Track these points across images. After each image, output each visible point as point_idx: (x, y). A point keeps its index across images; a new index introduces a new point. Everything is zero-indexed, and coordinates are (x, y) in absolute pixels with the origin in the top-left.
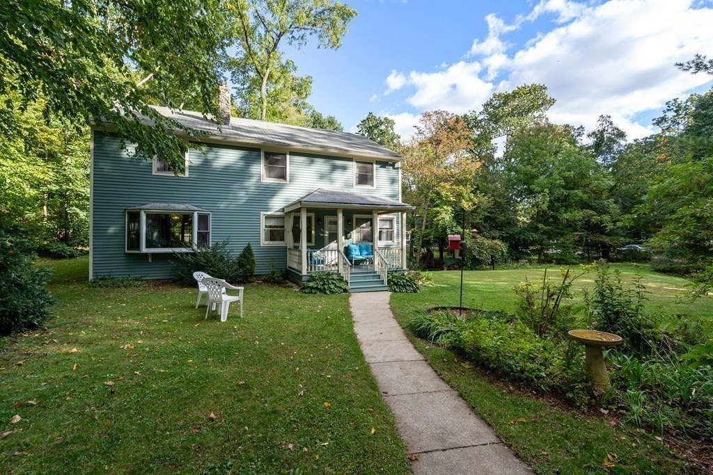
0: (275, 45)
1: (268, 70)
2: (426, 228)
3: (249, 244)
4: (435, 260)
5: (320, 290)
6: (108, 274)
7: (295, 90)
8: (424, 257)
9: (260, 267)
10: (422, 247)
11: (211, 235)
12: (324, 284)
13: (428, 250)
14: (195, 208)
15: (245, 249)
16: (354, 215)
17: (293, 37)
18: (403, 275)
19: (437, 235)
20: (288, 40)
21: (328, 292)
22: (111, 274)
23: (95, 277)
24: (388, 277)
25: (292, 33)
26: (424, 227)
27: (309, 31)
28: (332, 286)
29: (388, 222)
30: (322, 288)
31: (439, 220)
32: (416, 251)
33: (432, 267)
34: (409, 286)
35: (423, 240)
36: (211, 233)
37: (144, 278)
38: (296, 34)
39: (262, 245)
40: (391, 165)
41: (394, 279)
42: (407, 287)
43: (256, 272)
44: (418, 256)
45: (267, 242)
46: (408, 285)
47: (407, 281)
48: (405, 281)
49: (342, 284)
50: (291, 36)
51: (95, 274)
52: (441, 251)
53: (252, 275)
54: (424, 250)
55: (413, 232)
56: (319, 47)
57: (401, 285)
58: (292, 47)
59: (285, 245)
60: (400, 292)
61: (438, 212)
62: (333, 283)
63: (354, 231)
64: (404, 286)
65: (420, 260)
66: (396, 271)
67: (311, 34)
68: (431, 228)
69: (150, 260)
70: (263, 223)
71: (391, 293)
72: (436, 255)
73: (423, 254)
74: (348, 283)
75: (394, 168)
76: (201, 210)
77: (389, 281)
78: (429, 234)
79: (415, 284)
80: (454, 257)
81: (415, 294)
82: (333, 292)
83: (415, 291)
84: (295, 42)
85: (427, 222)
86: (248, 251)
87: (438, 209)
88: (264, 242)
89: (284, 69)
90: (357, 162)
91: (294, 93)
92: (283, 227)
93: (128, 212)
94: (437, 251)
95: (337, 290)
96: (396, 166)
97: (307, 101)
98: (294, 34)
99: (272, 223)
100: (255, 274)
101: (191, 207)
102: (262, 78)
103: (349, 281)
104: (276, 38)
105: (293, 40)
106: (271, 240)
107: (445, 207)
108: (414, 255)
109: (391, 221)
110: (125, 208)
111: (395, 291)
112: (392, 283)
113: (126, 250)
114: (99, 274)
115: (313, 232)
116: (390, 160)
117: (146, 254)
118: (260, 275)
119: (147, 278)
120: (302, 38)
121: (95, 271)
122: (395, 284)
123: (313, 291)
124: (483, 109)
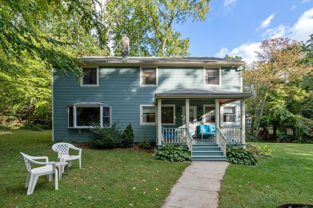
0: (169, 25)
1: (166, 39)
2: (264, 115)
3: (130, 124)
4: (270, 135)
5: (167, 158)
6: (61, 139)
7: (180, 46)
8: (261, 133)
9: (137, 137)
10: (260, 127)
11: (111, 119)
12: (170, 153)
13: (265, 129)
14: (102, 104)
15: (127, 127)
16: (204, 105)
17: (179, 19)
18: (242, 149)
19: (272, 119)
20: (176, 22)
21: (172, 160)
22: (62, 139)
23: (55, 140)
24: (227, 149)
25: (178, 17)
26: (261, 115)
27: (188, 15)
28: (176, 156)
29: (231, 109)
30: (168, 156)
31: (274, 110)
32: (255, 129)
33: (268, 139)
34: (248, 159)
35: (261, 123)
36: (111, 117)
37: (77, 142)
38: (180, 17)
39: (141, 125)
40: (233, 69)
41: (232, 152)
42: (245, 160)
43: (135, 141)
44: (256, 132)
45: (144, 123)
46: (246, 158)
47: (245, 154)
48: (243, 154)
49: (186, 154)
50: (177, 19)
51: (55, 139)
52: (275, 130)
53: (131, 143)
54: (261, 129)
55: (253, 118)
56: (193, 21)
57: (240, 158)
58: (179, 24)
59: (155, 125)
60: (238, 163)
61: (273, 104)
62: (177, 153)
63: (204, 116)
64: (242, 158)
65: (258, 135)
66: (235, 145)
67: (189, 16)
68: (268, 115)
69: (80, 133)
70: (142, 111)
71: (229, 164)
72: (271, 131)
73: (260, 131)
74: (191, 153)
75: (236, 71)
76: (105, 104)
77: (228, 154)
78: (266, 119)
79: (253, 157)
80: (286, 133)
81: (253, 166)
82: (176, 160)
83: (253, 164)
84: (180, 22)
85: (264, 110)
86: (129, 128)
87: (273, 102)
88: (142, 123)
89: (175, 37)
90: (206, 69)
91: (180, 48)
92: (154, 113)
93: (69, 107)
94: (271, 129)
95: (180, 158)
96: (238, 69)
97: (187, 51)
98: (179, 17)
99: (147, 111)
100: (134, 142)
101: (99, 103)
102: (163, 43)
103: (192, 152)
104: (169, 21)
105: (179, 20)
106: (148, 121)
107: (279, 101)
108: (254, 132)
109: (234, 108)
110: (68, 105)
111: (233, 163)
112: (231, 155)
113: (68, 127)
114: (57, 139)
115: (175, 117)
116: (233, 65)
117: (77, 129)
118: (138, 143)
119: (79, 142)
120: (184, 18)
121: (55, 137)
122: (233, 156)
123: (162, 158)
124: (310, 38)
